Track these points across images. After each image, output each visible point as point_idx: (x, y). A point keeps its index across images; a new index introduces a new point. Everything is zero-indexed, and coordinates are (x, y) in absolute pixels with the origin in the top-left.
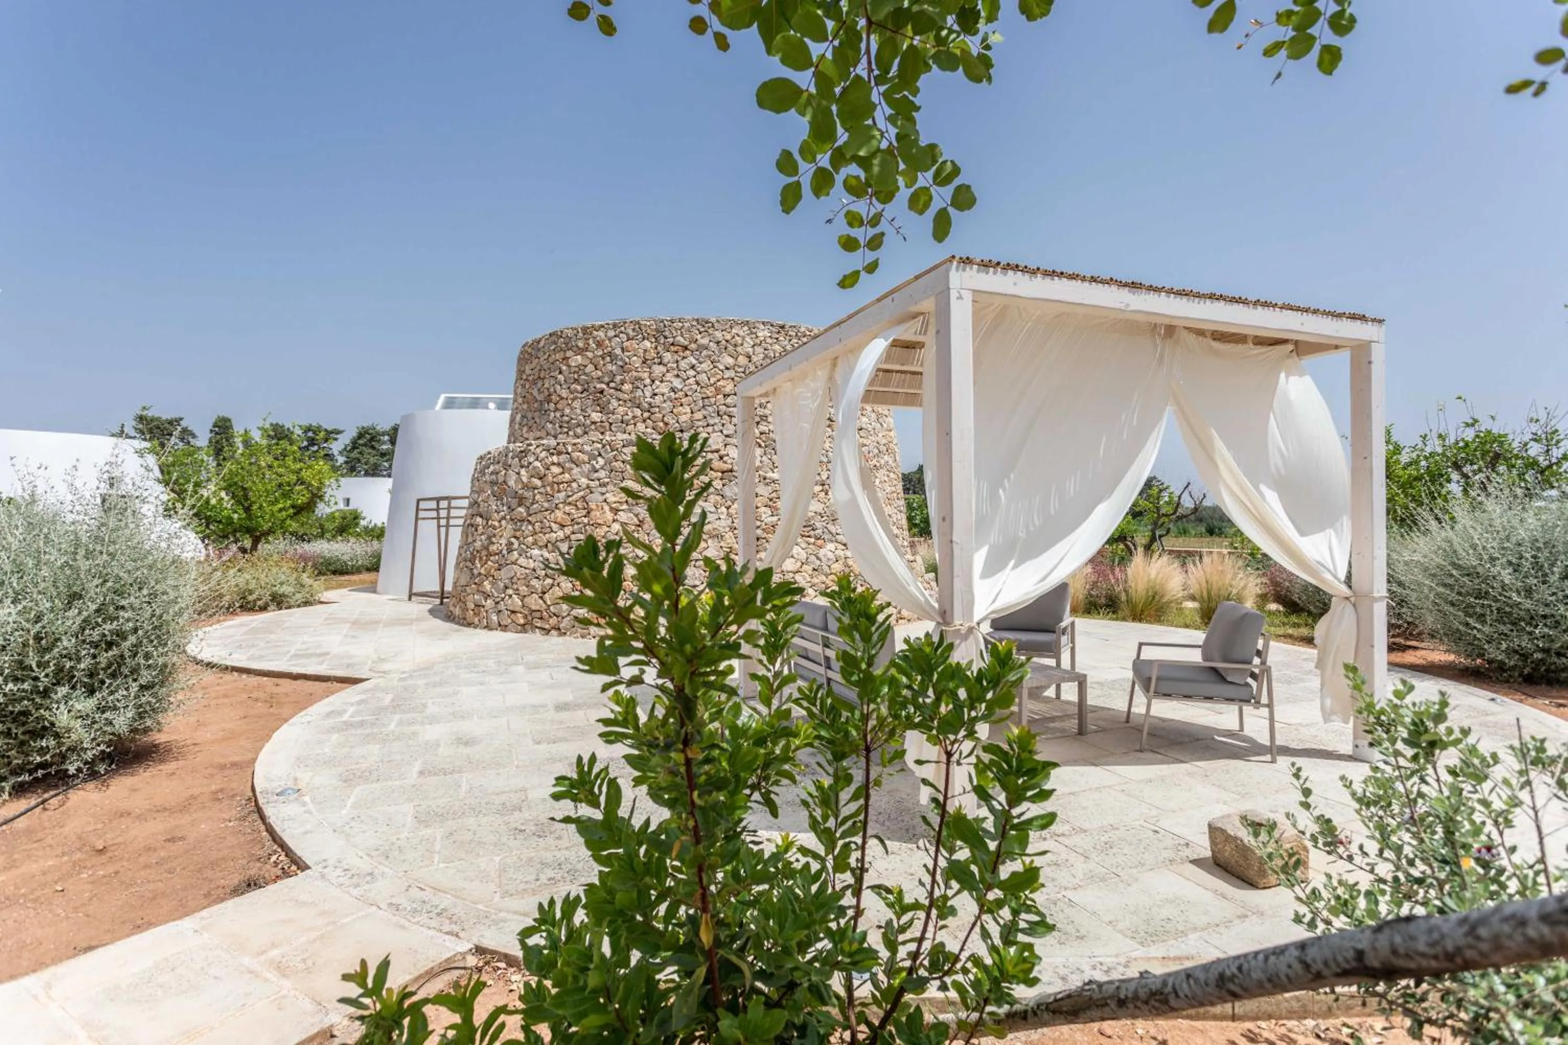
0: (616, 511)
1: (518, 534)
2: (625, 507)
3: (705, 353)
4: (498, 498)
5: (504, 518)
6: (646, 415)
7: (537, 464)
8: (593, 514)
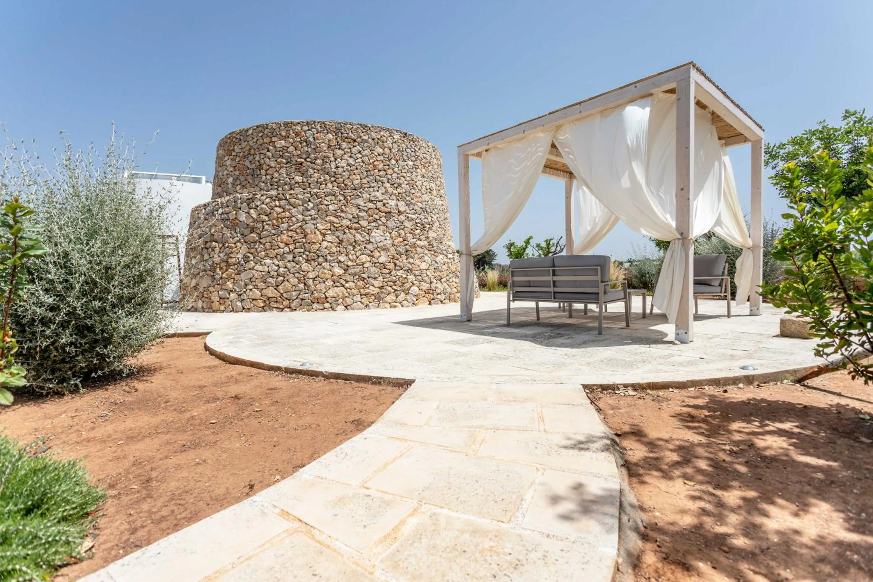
0: (324, 235)
1: (253, 251)
2: (329, 232)
3: (366, 144)
4: (233, 228)
5: (239, 241)
6: (333, 179)
7: (264, 206)
8: (309, 236)
